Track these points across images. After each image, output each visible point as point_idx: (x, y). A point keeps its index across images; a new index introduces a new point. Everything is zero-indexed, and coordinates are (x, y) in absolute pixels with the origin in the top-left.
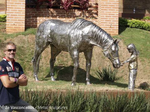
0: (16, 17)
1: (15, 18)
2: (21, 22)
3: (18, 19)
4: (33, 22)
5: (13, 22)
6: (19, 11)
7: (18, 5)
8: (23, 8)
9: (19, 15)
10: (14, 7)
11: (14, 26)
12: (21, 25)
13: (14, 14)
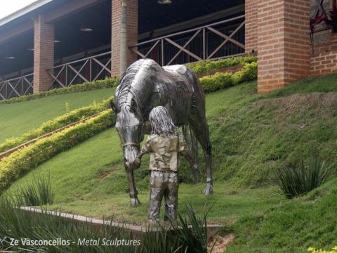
0: (271, 59)
1: (270, 62)
2: (278, 69)
3: (273, 64)
4: (323, 63)
5: (266, 72)
6: (275, 46)
7: (273, 35)
8: (281, 40)
9: (275, 56)
10: (268, 40)
11: (268, 80)
12: (278, 76)
13: (268, 55)
